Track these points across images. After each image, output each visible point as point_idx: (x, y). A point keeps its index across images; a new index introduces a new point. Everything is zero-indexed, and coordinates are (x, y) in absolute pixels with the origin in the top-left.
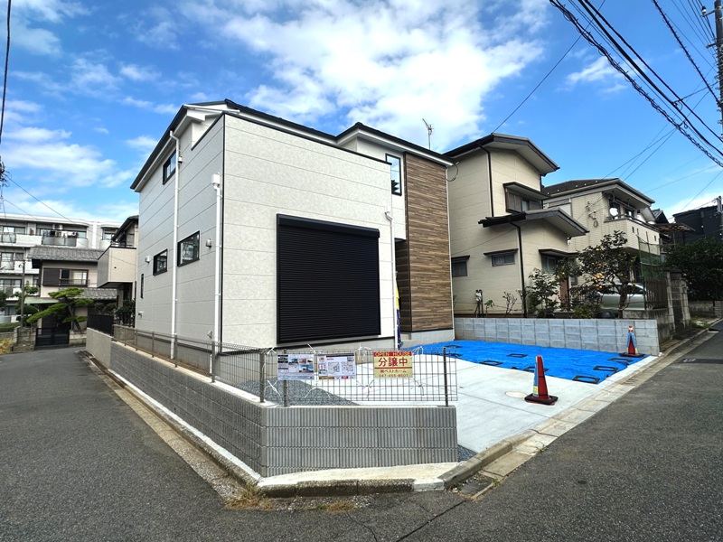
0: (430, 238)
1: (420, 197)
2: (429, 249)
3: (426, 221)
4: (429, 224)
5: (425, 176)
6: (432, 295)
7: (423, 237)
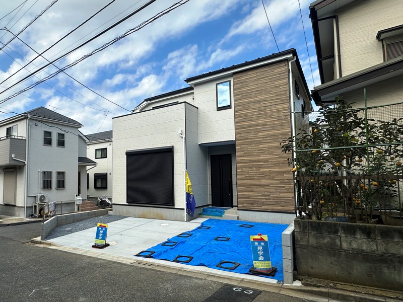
1: (248, 103)
3: (257, 120)
5: (255, 83)
6: (263, 182)
7: (252, 135)
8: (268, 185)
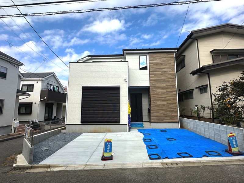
0: (162, 84)
1: (156, 68)
2: (162, 89)
3: (161, 77)
4: (163, 78)
5: (160, 59)
6: (164, 108)
7: (159, 84)
8: (166, 110)
